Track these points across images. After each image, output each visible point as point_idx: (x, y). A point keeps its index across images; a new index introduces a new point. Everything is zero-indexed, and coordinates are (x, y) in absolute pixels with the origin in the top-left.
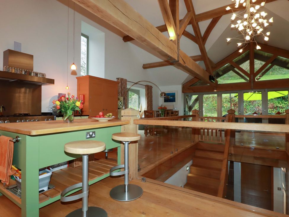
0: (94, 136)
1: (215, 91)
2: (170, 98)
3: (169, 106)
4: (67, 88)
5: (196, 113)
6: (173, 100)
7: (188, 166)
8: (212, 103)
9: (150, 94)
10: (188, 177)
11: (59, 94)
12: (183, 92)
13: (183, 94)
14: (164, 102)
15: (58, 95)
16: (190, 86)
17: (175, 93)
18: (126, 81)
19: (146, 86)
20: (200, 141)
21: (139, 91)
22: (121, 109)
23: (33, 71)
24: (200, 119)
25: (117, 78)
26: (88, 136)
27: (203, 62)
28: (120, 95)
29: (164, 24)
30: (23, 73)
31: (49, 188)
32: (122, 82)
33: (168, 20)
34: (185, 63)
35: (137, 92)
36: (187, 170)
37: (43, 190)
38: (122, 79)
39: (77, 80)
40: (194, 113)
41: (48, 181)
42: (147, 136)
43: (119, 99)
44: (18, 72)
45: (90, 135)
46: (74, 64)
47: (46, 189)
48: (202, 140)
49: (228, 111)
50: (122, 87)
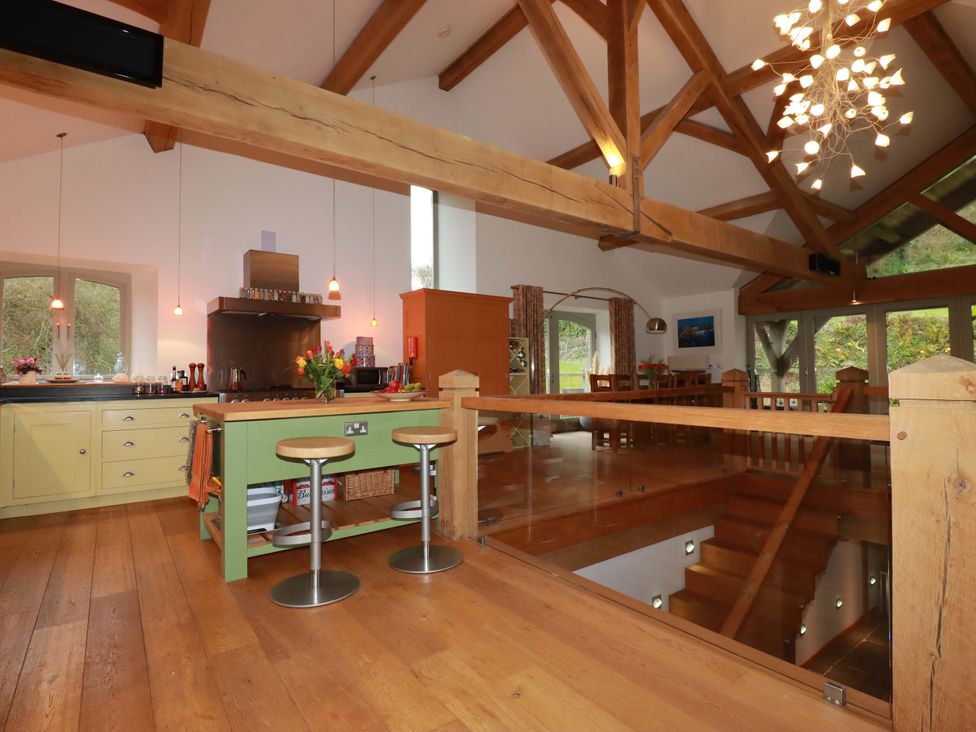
0: (363, 431)
1: (855, 303)
2: (697, 333)
3: (694, 358)
4: (374, 323)
5: (734, 381)
6: (709, 340)
7: (692, 542)
8: (900, 344)
9: (624, 325)
10: (689, 574)
11: (358, 338)
12: (740, 312)
13: (743, 317)
14: (680, 346)
15: (355, 340)
16: (764, 292)
17: (712, 318)
18: (540, 291)
19: (610, 300)
20: (748, 471)
21: (593, 316)
22: (522, 371)
23: (297, 290)
24: (748, 400)
25: (513, 288)
26: (350, 432)
27: (783, 212)
28: (523, 331)
29: (588, 139)
30: (276, 298)
31: (276, 527)
32: (530, 296)
33: (597, 125)
34: (670, 234)
35: (588, 321)
36: (687, 554)
37: (264, 530)
38: (527, 289)
39: (401, 301)
40: (730, 381)
41: (273, 512)
42: (619, 451)
43: (515, 344)
44: (267, 298)
45: (353, 429)
46: (334, 279)
47: (270, 527)
48: (755, 468)
49: (839, 374)
50: (529, 310)
